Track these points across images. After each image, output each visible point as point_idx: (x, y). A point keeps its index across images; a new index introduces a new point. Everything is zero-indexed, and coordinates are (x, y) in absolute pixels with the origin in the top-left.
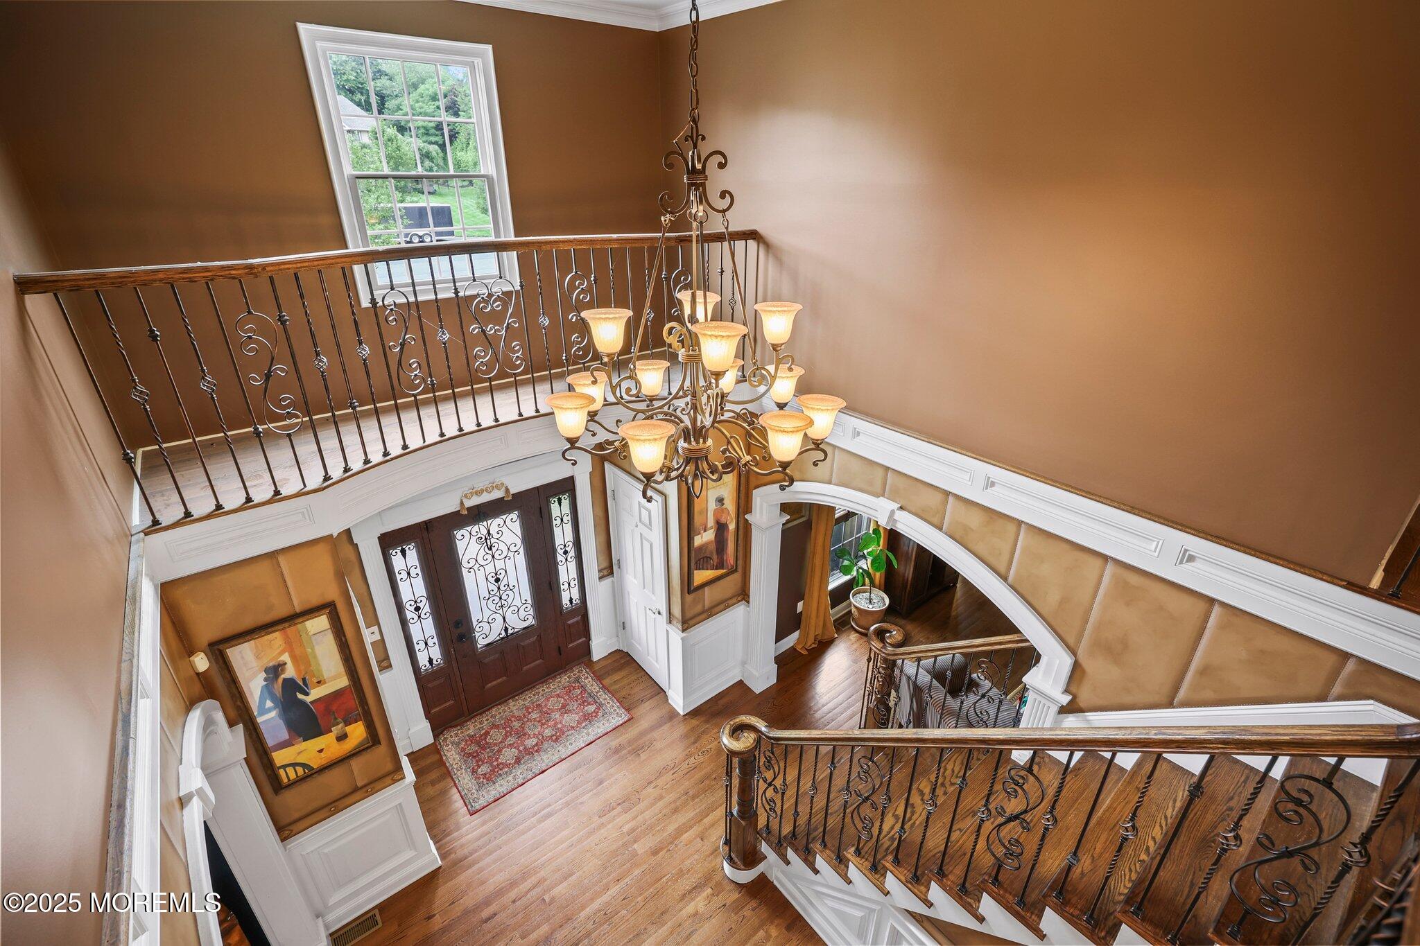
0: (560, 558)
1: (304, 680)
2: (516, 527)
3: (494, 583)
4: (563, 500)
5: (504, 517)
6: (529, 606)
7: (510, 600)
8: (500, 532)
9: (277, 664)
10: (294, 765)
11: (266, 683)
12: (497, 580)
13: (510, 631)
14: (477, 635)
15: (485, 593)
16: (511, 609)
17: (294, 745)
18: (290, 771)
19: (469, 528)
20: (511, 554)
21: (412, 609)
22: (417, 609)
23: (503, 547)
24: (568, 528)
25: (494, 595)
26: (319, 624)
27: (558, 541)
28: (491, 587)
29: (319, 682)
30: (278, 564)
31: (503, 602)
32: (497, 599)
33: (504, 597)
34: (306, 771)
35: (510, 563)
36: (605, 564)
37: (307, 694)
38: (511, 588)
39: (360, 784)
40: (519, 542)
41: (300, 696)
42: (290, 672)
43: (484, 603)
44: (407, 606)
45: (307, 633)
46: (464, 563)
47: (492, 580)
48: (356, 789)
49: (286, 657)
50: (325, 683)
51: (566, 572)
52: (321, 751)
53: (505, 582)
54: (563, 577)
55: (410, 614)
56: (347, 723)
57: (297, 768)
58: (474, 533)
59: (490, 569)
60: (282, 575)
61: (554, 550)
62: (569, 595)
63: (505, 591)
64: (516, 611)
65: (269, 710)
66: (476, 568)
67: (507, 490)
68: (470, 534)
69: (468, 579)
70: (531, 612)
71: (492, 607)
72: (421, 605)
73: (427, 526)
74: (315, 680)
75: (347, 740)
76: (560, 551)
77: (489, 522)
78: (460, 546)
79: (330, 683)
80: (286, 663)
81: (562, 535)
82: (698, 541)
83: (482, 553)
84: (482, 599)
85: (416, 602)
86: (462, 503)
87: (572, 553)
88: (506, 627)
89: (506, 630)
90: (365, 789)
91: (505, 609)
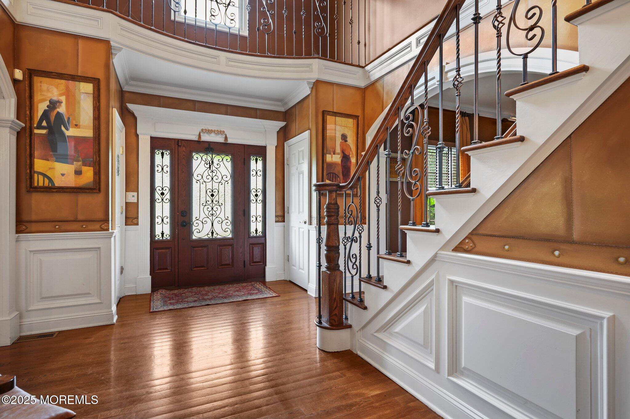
0: (252, 198)
1: (69, 118)
2: (229, 165)
3: (210, 196)
4: (258, 161)
5: (223, 156)
6: (229, 223)
7: (218, 212)
8: (219, 165)
9: (57, 100)
10: (45, 176)
11: (47, 108)
12: (212, 195)
13: (215, 235)
14: (194, 228)
15: (203, 201)
16: (218, 219)
17: (48, 160)
18: (41, 177)
19: (202, 155)
20: (223, 182)
21: (160, 192)
22: (162, 194)
23: (219, 174)
24: (260, 179)
25: (209, 205)
26: (88, 87)
27: (253, 186)
28: (208, 198)
29: (76, 125)
30: (78, 44)
31: (214, 212)
32: (210, 209)
33: (215, 209)
34: (50, 185)
35: (221, 188)
36: (280, 213)
37: (67, 129)
38: (220, 205)
39: (80, 217)
40: (229, 177)
41: (63, 128)
42: (62, 109)
43: (202, 207)
44: (157, 189)
45: (79, 90)
46: (195, 175)
47: (210, 194)
48: (76, 221)
49: (63, 99)
50: (79, 128)
51: (255, 209)
52: (63, 175)
53: (217, 198)
54: (253, 212)
55: (157, 196)
56: (85, 164)
57: (46, 179)
58: (204, 159)
59: (209, 186)
60: (78, 50)
61: (249, 192)
62: (255, 226)
63: (216, 205)
64: (221, 222)
65: (43, 128)
66: (201, 181)
67: (226, 138)
68: (202, 158)
69: (195, 187)
70: (230, 227)
71: (207, 212)
72: (165, 192)
73: (178, 142)
74: (75, 123)
75: (81, 176)
76: (253, 193)
77: (214, 156)
78: (195, 163)
79: (82, 130)
80: (62, 102)
81: (256, 183)
82: (329, 158)
83: (206, 174)
84: (201, 205)
85: (163, 189)
86: (200, 136)
87: (260, 198)
88: (212, 231)
89: (212, 233)
90: (81, 223)
91: (214, 218)
